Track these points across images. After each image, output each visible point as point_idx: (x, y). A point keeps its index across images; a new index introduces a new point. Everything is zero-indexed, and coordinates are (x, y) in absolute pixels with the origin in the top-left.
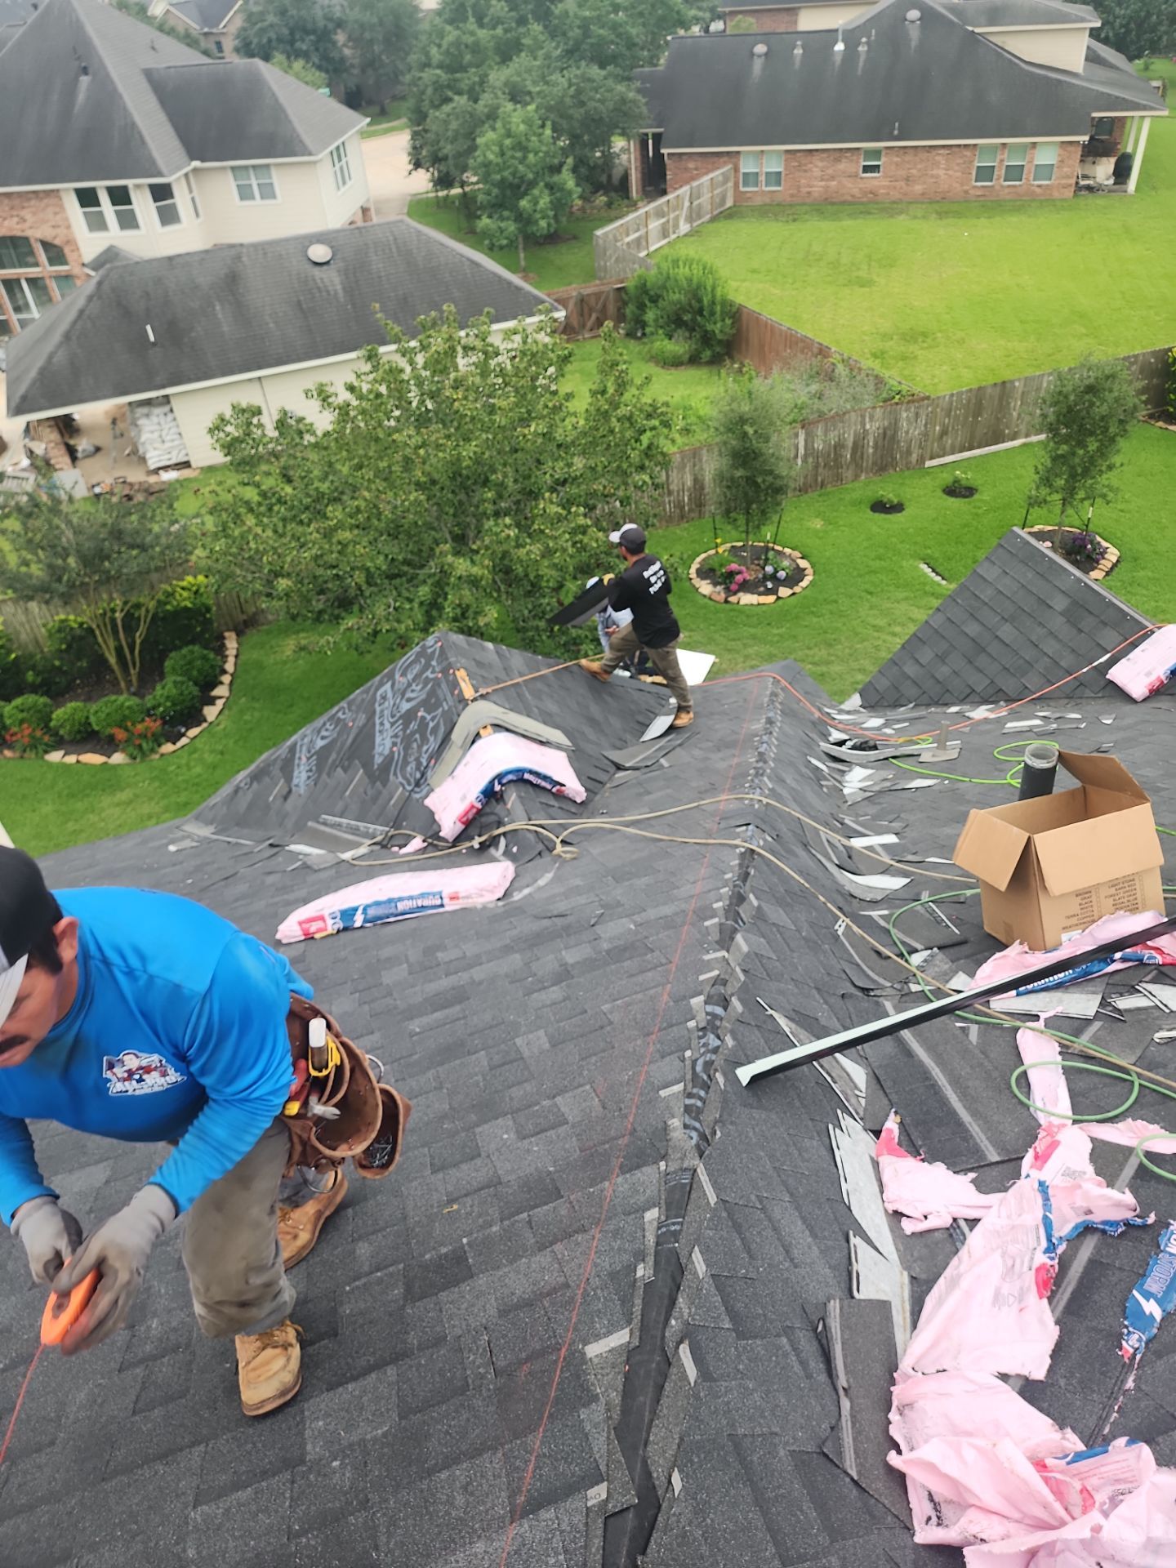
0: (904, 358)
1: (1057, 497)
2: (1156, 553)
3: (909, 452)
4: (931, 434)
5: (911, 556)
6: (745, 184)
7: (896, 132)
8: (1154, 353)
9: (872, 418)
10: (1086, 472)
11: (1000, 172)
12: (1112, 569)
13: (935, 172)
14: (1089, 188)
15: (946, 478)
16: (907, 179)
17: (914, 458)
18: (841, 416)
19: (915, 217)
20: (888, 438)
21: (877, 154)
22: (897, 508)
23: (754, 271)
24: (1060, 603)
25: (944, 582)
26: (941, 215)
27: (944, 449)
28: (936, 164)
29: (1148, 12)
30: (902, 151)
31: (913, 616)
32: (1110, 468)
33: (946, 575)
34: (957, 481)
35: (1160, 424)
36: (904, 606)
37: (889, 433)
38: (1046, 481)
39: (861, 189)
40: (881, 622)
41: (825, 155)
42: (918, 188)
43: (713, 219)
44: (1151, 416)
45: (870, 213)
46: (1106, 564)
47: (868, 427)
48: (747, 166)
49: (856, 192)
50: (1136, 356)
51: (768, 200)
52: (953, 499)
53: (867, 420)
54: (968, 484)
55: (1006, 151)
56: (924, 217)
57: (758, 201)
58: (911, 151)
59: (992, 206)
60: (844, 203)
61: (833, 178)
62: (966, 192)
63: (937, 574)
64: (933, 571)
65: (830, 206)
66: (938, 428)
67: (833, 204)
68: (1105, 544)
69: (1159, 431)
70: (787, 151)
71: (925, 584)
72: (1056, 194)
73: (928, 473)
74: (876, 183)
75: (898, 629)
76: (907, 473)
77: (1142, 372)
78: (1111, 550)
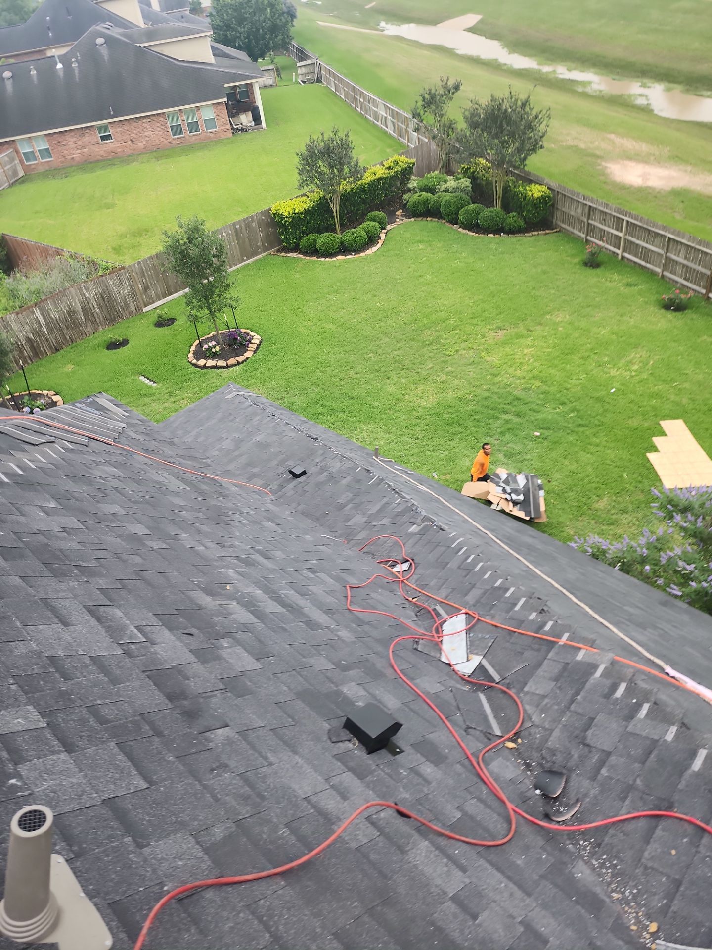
0: (133, 247)
2: (282, 332)
3: (127, 306)
4: (137, 290)
5: (132, 373)
6: (28, 160)
7: (112, 113)
9: (87, 289)
11: (185, 128)
12: (257, 348)
13: (146, 133)
14: (242, 130)
15: (154, 318)
16: (131, 140)
17: (133, 308)
18: (63, 292)
19: (142, 162)
20: (106, 299)
21: (105, 128)
22: (125, 343)
23: (37, 212)
25: (155, 385)
26: (158, 159)
27: (152, 298)
28: (145, 129)
29: (256, 28)
30: (121, 124)
33: (156, 380)
34: (160, 316)
35: (283, 254)
37: (105, 296)
39: (105, 151)
41: (72, 134)
42: (140, 145)
43: (11, 185)
44: (278, 251)
45: (114, 165)
46: (253, 347)
47: (87, 295)
48: (24, 149)
49: (102, 153)
51: (47, 168)
52: (161, 329)
53: (84, 291)
54: (170, 317)
55: (183, 114)
56: (148, 161)
57: (41, 169)
58: (126, 123)
59: (188, 148)
60: (98, 161)
61: (84, 147)
62: (170, 143)
63: (151, 380)
64: (148, 379)
65: (88, 164)
66: (140, 286)
67: (91, 163)
68: (252, 334)
69: (282, 259)
70: (46, 135)
71: (141, 390)
72: (223, 136)
73: (145, 316)
74: (112, 146)
76: (131, 319)
77: (260, 226)
78: (257, 336)
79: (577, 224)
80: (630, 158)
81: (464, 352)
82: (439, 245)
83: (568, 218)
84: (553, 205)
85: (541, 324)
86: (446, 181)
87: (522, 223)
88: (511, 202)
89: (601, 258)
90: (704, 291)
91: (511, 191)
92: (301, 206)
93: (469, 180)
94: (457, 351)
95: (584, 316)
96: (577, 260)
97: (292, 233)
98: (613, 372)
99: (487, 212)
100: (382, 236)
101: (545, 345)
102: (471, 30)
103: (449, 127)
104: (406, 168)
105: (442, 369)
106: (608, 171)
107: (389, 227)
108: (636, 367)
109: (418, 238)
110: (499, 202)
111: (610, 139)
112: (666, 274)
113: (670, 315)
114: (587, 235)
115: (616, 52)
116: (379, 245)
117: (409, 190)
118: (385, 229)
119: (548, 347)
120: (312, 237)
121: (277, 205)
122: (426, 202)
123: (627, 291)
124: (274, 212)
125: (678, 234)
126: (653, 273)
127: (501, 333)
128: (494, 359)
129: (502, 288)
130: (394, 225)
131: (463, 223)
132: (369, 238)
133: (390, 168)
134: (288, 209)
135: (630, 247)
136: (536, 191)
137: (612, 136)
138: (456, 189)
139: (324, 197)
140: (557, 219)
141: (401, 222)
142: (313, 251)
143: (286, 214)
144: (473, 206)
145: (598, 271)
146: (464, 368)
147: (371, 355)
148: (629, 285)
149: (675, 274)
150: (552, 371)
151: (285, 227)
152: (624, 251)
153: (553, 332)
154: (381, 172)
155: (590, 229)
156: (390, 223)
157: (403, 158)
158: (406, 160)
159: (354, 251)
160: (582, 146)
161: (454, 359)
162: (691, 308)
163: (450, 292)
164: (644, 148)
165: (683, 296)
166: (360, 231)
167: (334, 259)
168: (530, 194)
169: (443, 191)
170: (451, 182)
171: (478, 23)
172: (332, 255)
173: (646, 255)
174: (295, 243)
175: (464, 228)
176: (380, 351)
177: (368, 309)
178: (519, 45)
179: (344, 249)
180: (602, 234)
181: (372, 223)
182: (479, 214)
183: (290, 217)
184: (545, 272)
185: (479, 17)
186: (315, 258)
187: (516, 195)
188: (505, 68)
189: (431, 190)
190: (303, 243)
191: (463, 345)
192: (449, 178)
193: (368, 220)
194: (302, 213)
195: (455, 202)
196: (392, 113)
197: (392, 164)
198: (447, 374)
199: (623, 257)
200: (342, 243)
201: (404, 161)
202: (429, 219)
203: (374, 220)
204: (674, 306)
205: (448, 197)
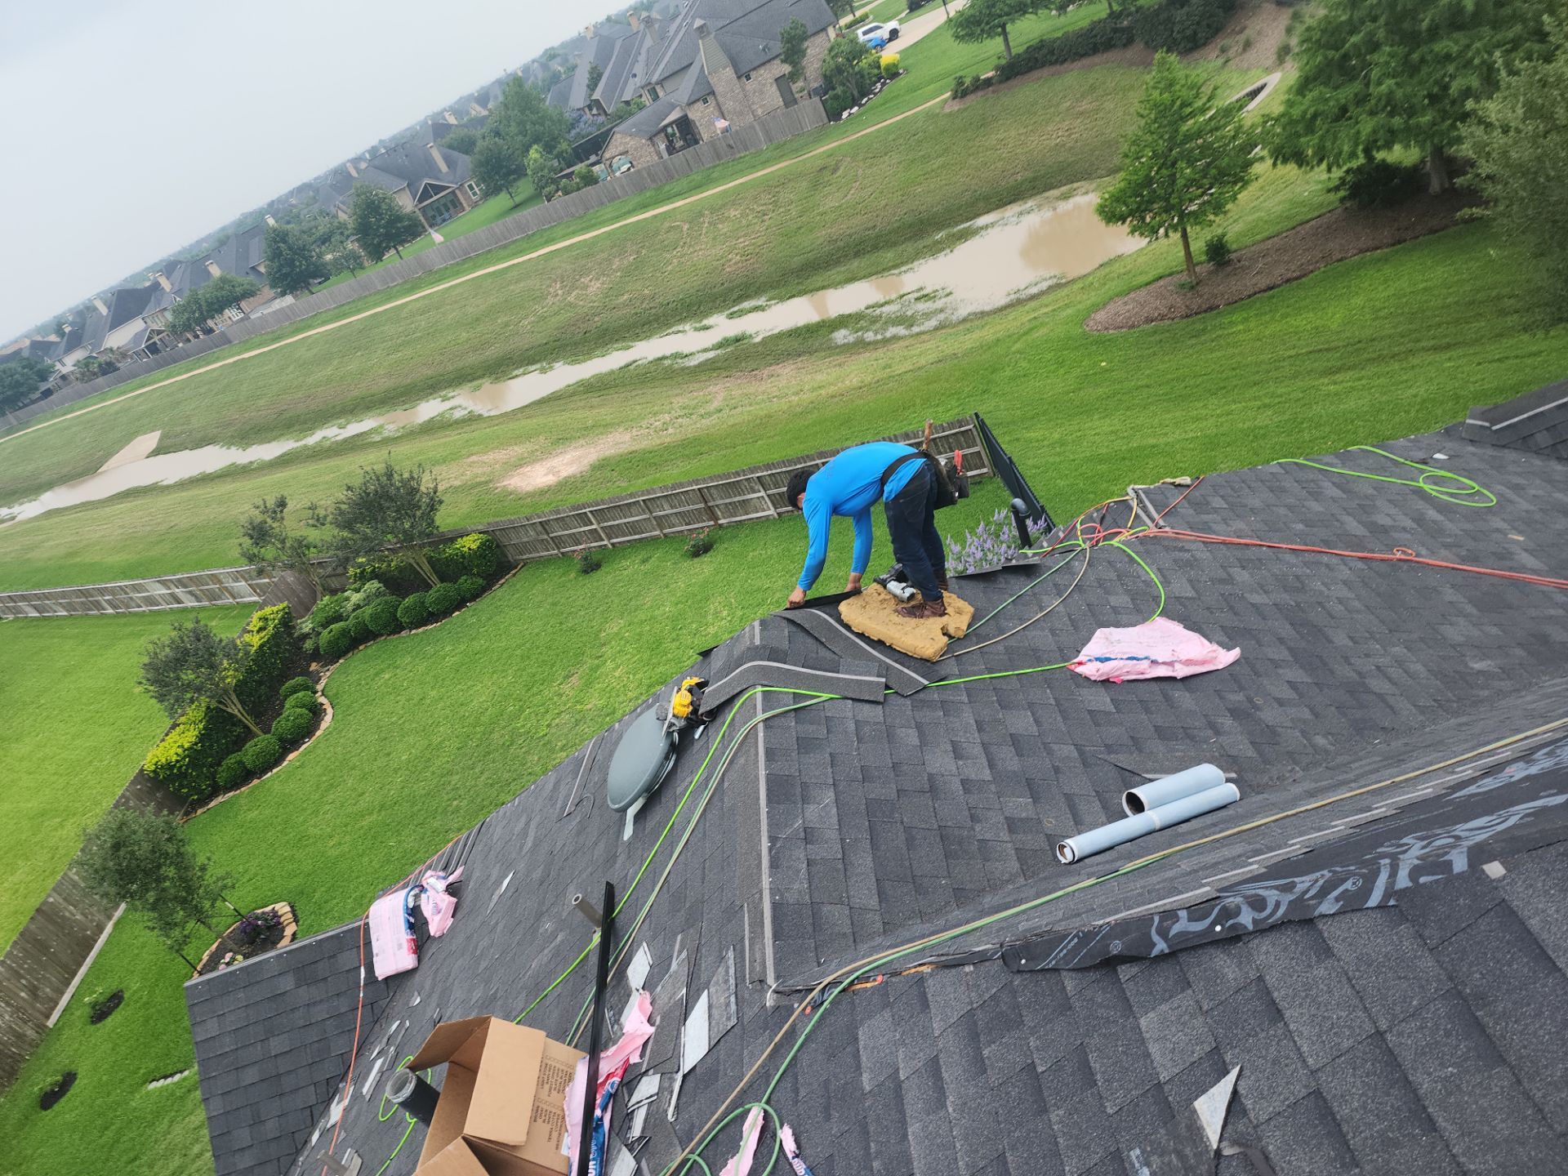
1: (191, 925)
2: (309, 875)
3: (20, 1037)
4: (22, 1003)
5: (131, 1093)
8: (133, 783)
10: (190, 890)
12: (295, 915)
15: (82, 1012)
17: (30, 1033)
22: (69, 1079)
24: (287, 983)
25: (186, 1073)
27: (51, 1000)
31: (197, 1123)
32: (203, 869)
33: (180, 1066)
34: (94, 1005)
35: (200, 811)
36: (177, 1129)
38: (167, 926)
40: (176, 1162)
44: (187, 814)
46: (287, 918)
50: (123, 796)
52: (110, 1019)
54: (108, 995)
63: (172, 1075)
64: (165, 1077)
66: (23, 994)
68: (268, 909)
69: (205, 816)
71: (172, 1094)
73: (60, 1029)
75: (196, 1149)
76: (40, 1050)
77: (141, 800)
78: (277, 906)
79: (539, 546)
80: (521, 466)
81: (557, 721)
82: (408, 659)
83: (523, 548)
84: (498, 546)
85: (604, 645)
86: (347, 599)
87: (480, 581)
88: (449, 570)
89: (595, 558)
90: (712, 523)
91: (438, 560)
92: (186, 737)
93: (375, 581)
94: (548, 726)
95: (636, 610)
96: (573, 575)
97: (198, 775)
98: (712, 630)
99: (431, 596)
100: (322, 700)
101: (628, 656)
102: (156, 452)
103: (301, 546)
104: (283, 617)
105: (552, 751)
106: (510, 488)
107: (319, 687)
108: (725, 613)
109: (372, 671)
110: (434, 578)
111: (474, 462)
112: (665, 531)
113: (706, 558)
114: (558, 548)
115: (385, 384)
116: (330, 711)
117: (306, 636)
118: (316, 692)
119: (634, 656)
120: (231, 760)
121: (149, 759)
122: (344, 633)
123: (648, 566)
124: (153, 768)
125: (649, 494)
126: (655, 539)
127: (574, 679)
128: (594, 701)
129: (528, 645)
130: (323, 682)
131: (412, 623)
132: (310, 710)
133: (261, 629)
134: (172, 752)
135: (611, 532)
136: (470, 543)
137: (474, 458)
138: (368, 600)
139: (208, 708)
140: (512, 555)
141: (328, 674)
142: (245, 775)
143: (174, 758)
144: (409, 601)
145: (604, 569)
146: (574, 732)
147: (455, 803)
148: (644, 561)
149: (674, 526)
150: (661, 669)
151: (183, 775)
152: (609, 539)
153: (623, 642)
154: (256, 640)
155: (558, 542)
156: (317, 682)
157: (268, 610)
158: (275, 609)
159: (304, 737)
160: (457, 483)
161: (553, 734)
162: (715, 542)
163: (475, 688)
164: (519, 450)
165: (702, 536)
166: (292, 711)
167: (285, 763)
168: (465, 549)
169: (354, 610)
170: (356, 598)
171: (161, 440)
172: (278, 761)
173: (633, 528)
174: (209, 785)
175: (417, 627)
176: (462, 792)
177: (396, 771)
178: (246, 435)
179: (290, 743)
180: (576, 539)
181: (300, 694)
182: (423, 603)
183: (184, 758)
184: (554, 604)
185: (157, 435)
186: (256, 781)
187: (450, 561)
188: (255, 465)
189: (338, 618)
190: (222, 777)
191: (548, 716)
192: (346, 594)
193: (286, 697)
194: (196, 744)
195: (383, 611)
196: (181, 583)
197: (261, 624)
198: (562, 749)
199: (613, 544)
200: (281, 739)
201: (274, 611)
202: (361, 648)
203: (295, 692)
204: (701, 549)
205: (368, 611)
